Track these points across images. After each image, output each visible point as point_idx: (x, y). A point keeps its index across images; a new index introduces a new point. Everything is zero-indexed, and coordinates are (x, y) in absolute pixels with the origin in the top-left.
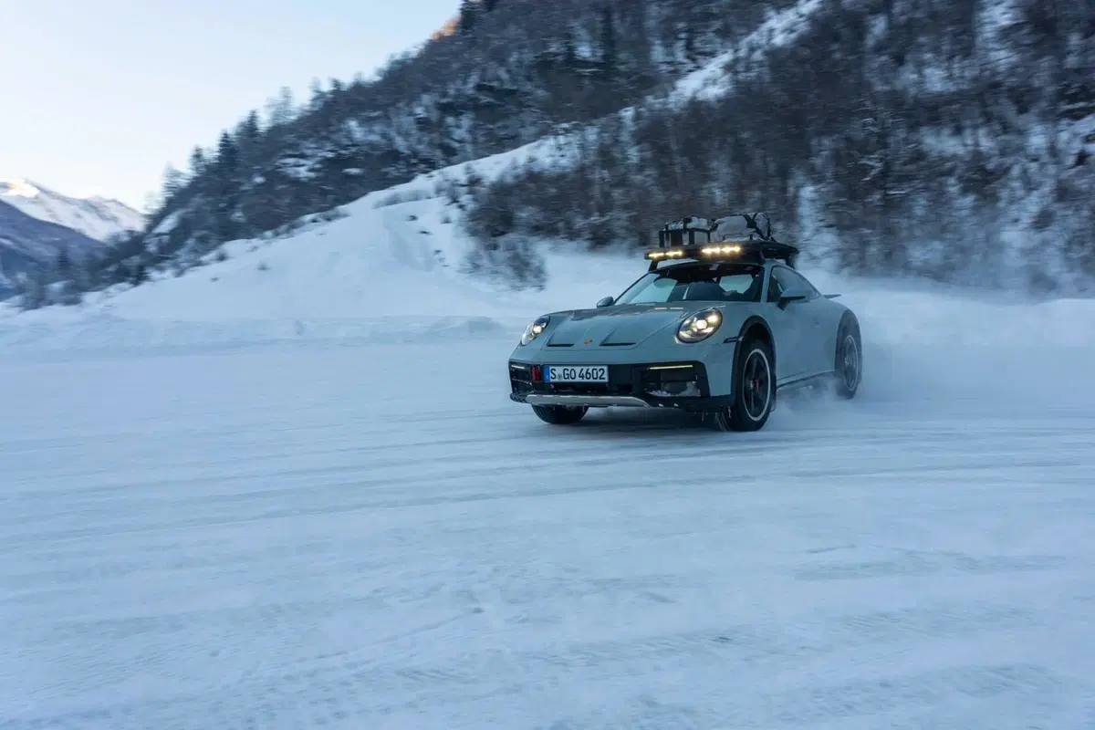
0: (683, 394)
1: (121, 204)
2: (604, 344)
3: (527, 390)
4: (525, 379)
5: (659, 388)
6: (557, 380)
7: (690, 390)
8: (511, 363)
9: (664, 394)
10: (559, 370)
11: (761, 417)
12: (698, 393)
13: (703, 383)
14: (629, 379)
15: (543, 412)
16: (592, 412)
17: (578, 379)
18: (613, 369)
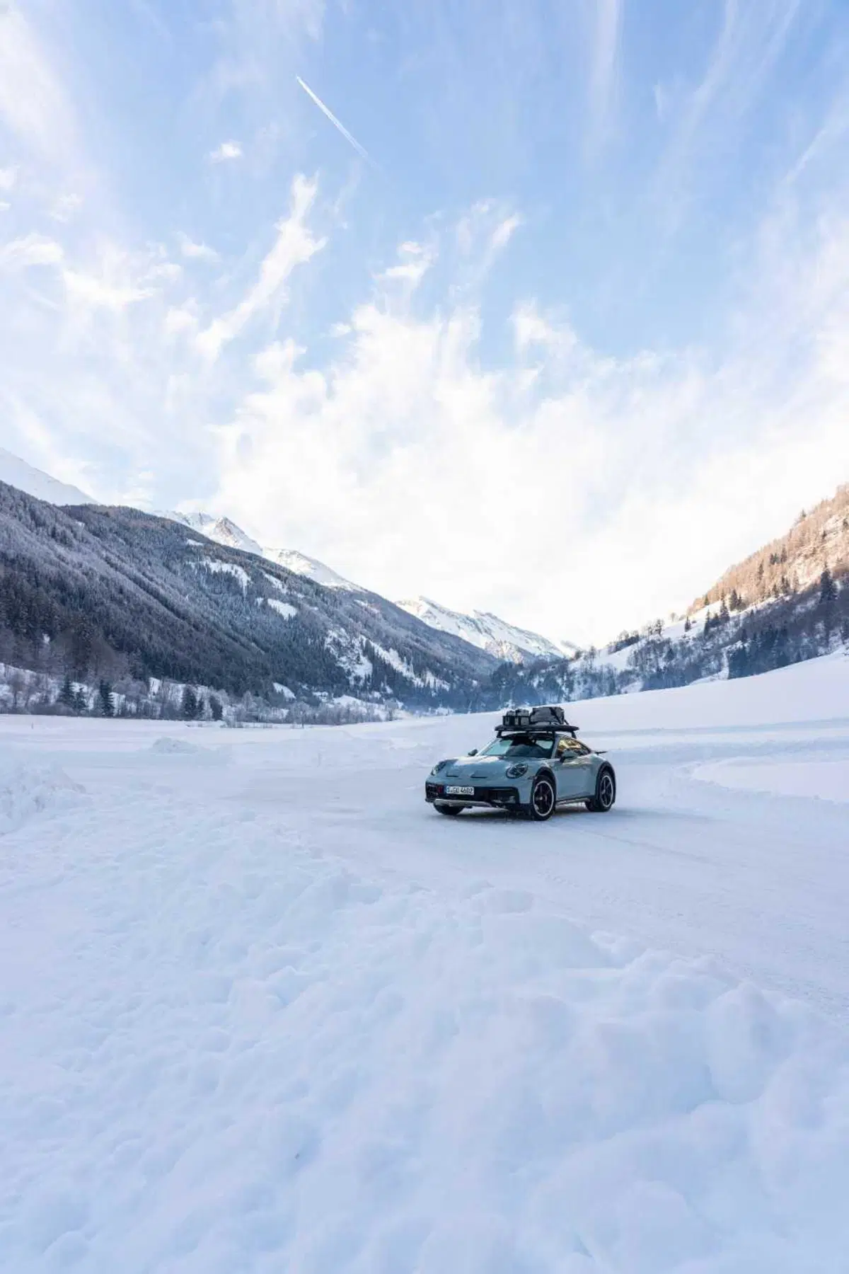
0: (509, 802)
1: (495, 618)
2: (473, 777)
3: (435, 797)
4: (433, 791)
5: (497, 799)
6: (450, 793)
7: (512, 800)
8: (427, 783)
9: (500, 802)
10: (451, 788)
11: (547, 814)
12: (514, 802)
13: (517, 798)
14: (484, 794)
15: (438, 807)
16: (465, 811)
17: (460, 793)
18: (476, 789)
